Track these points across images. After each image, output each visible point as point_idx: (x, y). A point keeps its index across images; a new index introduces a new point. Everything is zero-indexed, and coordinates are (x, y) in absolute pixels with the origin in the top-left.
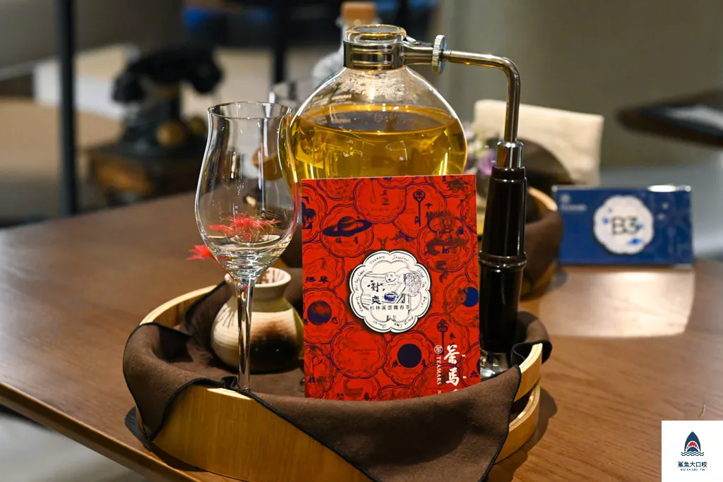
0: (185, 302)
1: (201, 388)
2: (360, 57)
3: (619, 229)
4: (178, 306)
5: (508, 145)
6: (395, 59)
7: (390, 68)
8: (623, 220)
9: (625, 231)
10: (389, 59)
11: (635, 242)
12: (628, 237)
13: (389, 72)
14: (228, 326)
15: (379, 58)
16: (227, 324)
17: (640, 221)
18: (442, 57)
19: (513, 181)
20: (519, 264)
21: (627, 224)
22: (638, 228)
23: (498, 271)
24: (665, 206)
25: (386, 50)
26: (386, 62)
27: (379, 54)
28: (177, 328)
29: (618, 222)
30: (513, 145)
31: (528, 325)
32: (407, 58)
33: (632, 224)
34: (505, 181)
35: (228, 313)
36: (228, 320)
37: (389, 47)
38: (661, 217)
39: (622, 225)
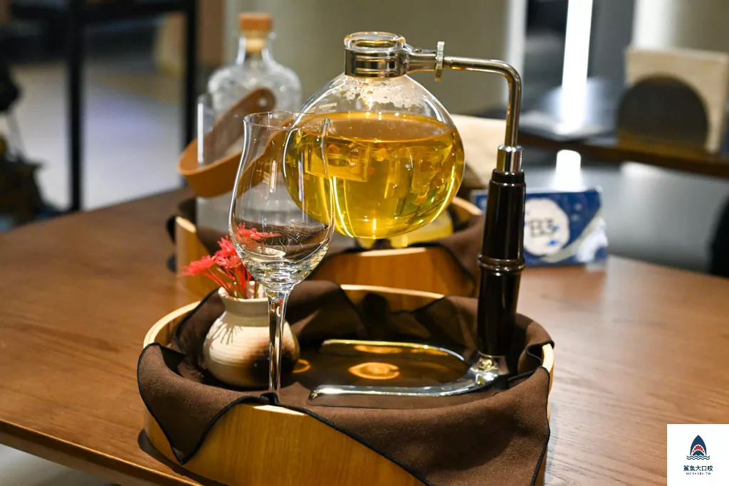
0: (174, 320)
1: (245, 406)
2: (363, 64)
3: (537, 231)
4: (168, 325)
5: (509, 149)
6: (397, 66)
7: (391, 75)
8: (540, 222)
9: (542, 233)
10: (392, 65)
11: (553, 243)
12: (545, 239)
13: (393, 79)
14: (228, 343)
15: (380, 66)
16: (225, 341)
17: (556, 223)
18: (445, 63)
19: (513, 185)
20: (520, 267)
21: (545, 226)
22: (555, 229)
23: (498, 274)
24: (578, 207)
25: (389, 58)
26: (388, 70)
27: (381, 61)
28: (169, 346)
29: (536, 224)
30: (514, 150)
31: (526, 327)
32: (411, 65)
33: (549, 226)
34: (505, 184)
35: (225, 330)
36: (226, 337)
37: (392, 54)
38: (575, 218)
39: (540, 227)
